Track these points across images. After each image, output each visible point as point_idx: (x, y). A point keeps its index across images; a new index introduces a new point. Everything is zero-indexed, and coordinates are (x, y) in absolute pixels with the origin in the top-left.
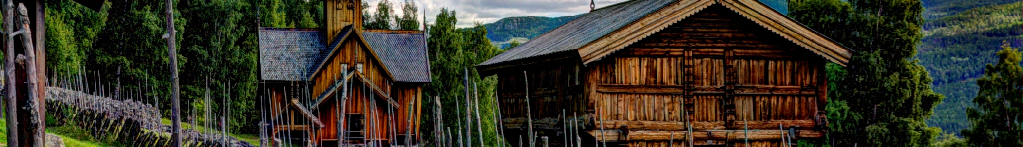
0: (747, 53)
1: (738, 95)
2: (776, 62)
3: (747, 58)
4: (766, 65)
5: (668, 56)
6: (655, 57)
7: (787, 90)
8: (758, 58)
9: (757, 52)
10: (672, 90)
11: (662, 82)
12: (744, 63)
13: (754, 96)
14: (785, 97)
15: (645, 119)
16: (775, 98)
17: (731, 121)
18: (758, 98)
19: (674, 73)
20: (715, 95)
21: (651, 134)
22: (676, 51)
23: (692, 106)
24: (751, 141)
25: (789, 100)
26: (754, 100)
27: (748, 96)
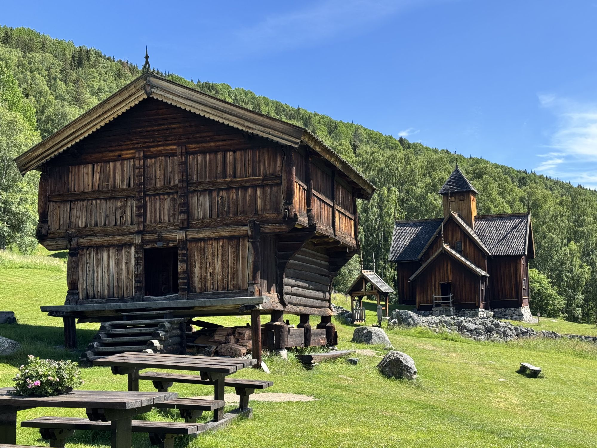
0: (202, 147)
1: (193, 192)
2: (234, 152)
3: (203, 152)
4: (224, 158)
5: (119, 158)
6: (108, 162)
7: (246, 181)
8: (213, 151)
9: (212, 144)
10: (124, 193)
11: (114, 186)
12: (200, 158)
13: (210, 192)
14: (245, 189)
15: (96, 225)
16: (234, 191)
17: (183, 220)
18: (215, 194)
19: (126, 176)
20: (169, 194)
21: (101, 240)
22: (127, 154)
23: (142, 207)
24: (204, 240)
25: (249, 192)
26: (211, 196)
27: (204, 191)
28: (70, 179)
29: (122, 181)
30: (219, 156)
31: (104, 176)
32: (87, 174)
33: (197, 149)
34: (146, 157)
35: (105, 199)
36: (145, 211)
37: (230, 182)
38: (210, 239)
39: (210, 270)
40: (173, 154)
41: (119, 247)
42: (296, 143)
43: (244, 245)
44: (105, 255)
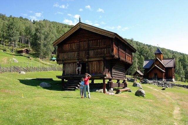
1: (90, 50)
2: (100, 40)
3: (92, 40)
4: (97, 41)
5: (74, 42)
6: (72, 43)
7: (102, 47)
8: (95, 40)
9: (94, 38)
11: (73, 49)
12: (91, 41)
13: (94, 50)
14: (102, 49)
15: (69, 58)
16: (99, 49)
17: (88, 56)
19: (75, 46)
20: (84, 50)
22: (76, 41)
23: (79, 54)
24: (92, 61)
25: (103, 49)
28: (64, 47)
31: (71, 46)
32: (67, 46)
34: (80, 42)
35: (71, 52)
37: (99, 47)
38: (94, 61)
39: (93, 68)
40: (86, 41)
41: (73, 63)
42: (114, 37)
43: (101, 62)
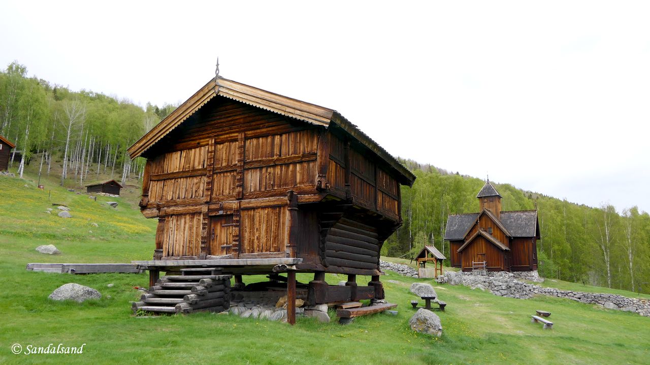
0: (256, 133)
1: (248, 170)
3: (257, 137)
4: (273, 140)
5: (199, 146)
6: (191, 149)
7: (289, 159)
9: (264, 130)
13: (261, 168)
15: (179, 198)
16: (279, 167)
17: (239, 192)
18: (264, 170)
20: (230, 172)
21: (180, 209)
24: (254, 209)
25: (291, 167)
26: (261, 172)
27: (256, 168)
28: (165, 164)
29: (199, 163)
30: (269, 139)
31: (187, 159)
32: (177, 158)
33: (253, 135)
34: (216, 143)
35: (186, 177)
36: (213, 186)
37: (276, 160)
38: (258, 208)
39: (257, 235)
40: (236, 140)
41: (193, 214)
42: (326, 123)
43: (284, 213)
44: (183, 221)
